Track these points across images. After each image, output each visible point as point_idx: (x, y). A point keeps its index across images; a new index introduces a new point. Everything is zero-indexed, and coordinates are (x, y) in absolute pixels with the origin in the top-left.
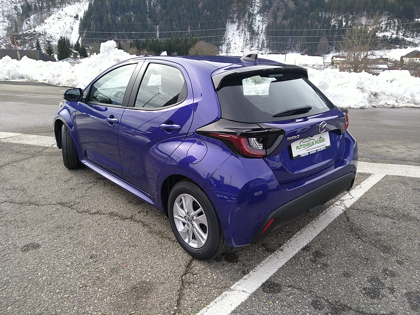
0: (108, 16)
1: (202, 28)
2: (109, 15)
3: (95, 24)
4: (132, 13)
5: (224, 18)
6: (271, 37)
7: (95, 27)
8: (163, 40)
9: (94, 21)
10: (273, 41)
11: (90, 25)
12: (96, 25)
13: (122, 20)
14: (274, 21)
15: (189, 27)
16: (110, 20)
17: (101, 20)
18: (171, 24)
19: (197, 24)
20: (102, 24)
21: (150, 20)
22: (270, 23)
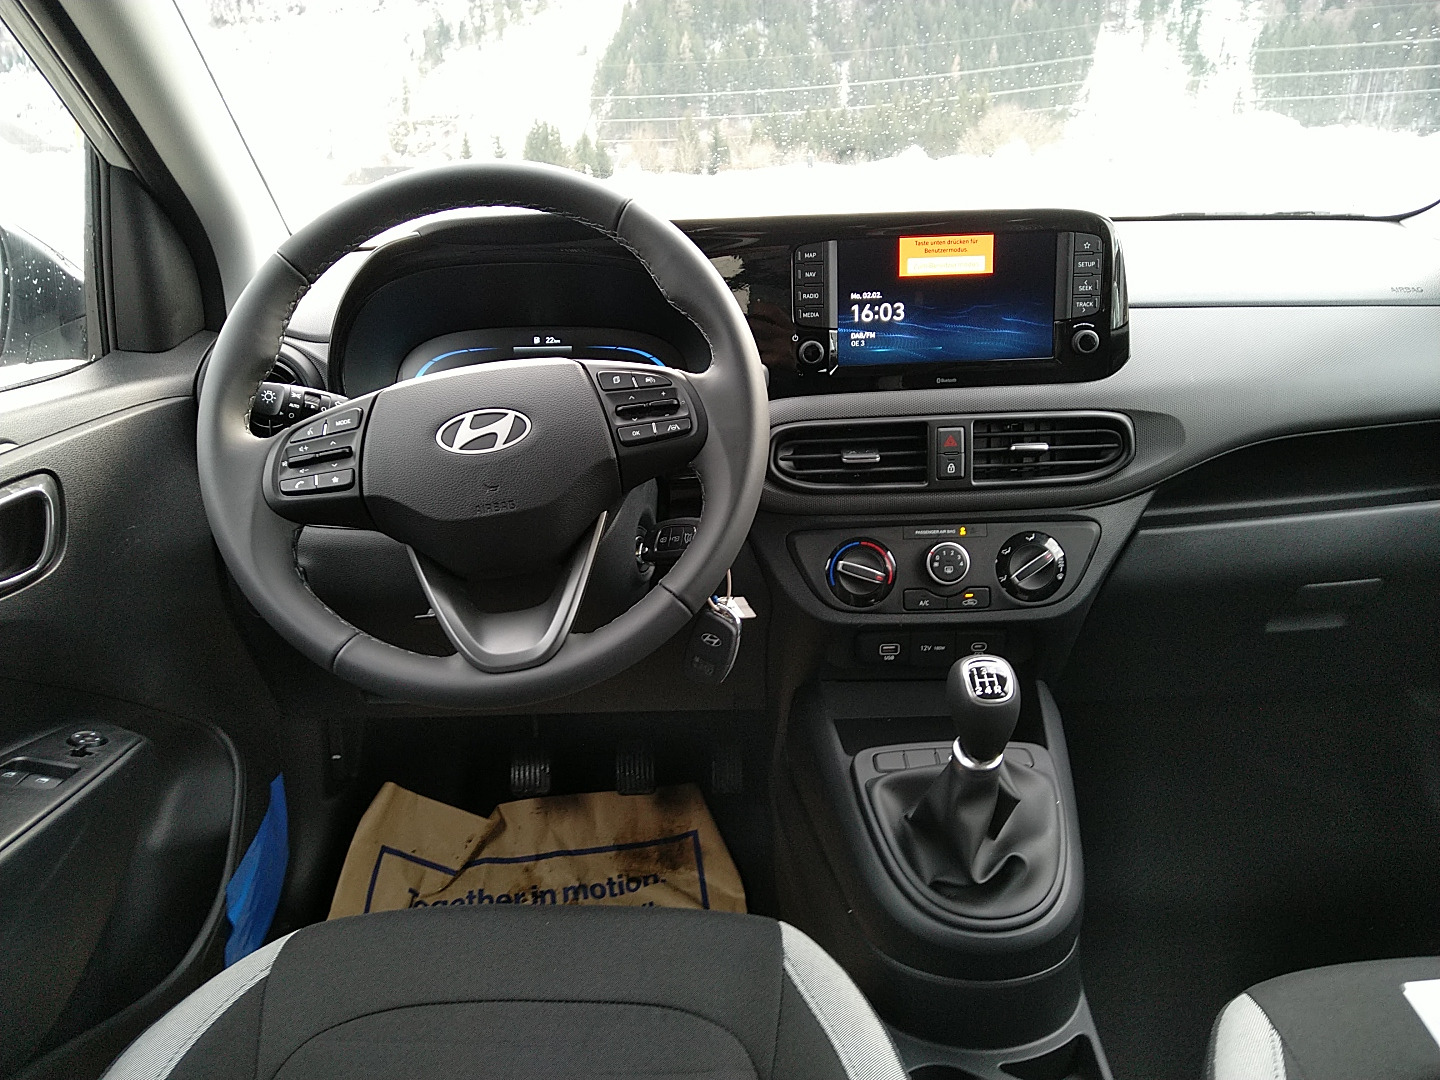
0: (681, 41)
1: (1002, 61)
2: (685, 40)
3: (638, 71)
4: (760, 25)
5: (1087, 19)
6: (1271, 79)
7: (638, 81)
8: (861, 111)
9: (635, 62)
10: (1281, 92)
11: (624, 76)
12: (642, 73)
13: (727, 51)
14: (1288, 17)
15: (957, 59)
16: (689, 55)
17: (657, 55)
18: (892, 53)
19: (986, 47)
20: (660, 68)
21: (821, 46)
22: (1271, 25)
